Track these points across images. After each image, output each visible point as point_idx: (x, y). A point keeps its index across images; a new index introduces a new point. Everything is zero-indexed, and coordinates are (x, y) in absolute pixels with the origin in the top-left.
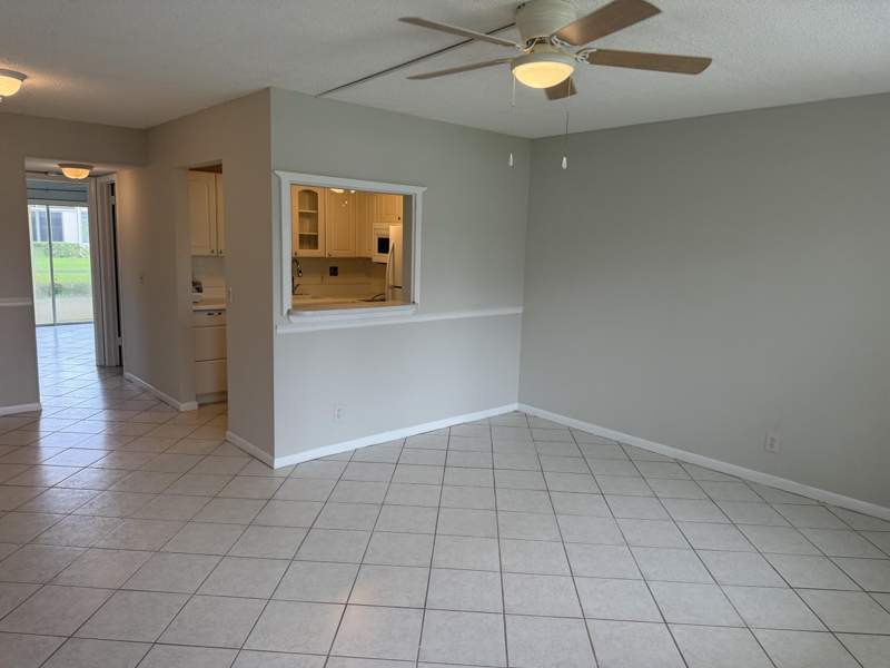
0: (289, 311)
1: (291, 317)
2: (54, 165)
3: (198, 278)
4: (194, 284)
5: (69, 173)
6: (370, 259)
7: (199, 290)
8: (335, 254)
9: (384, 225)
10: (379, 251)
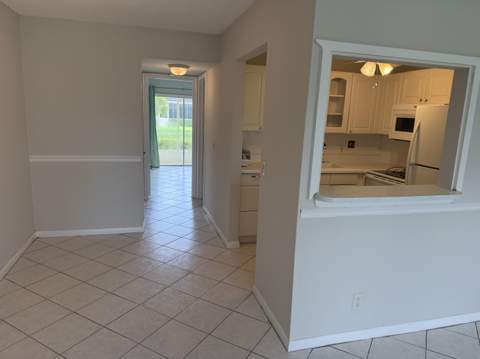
0: (315, 196)
1: (317, 202)
2: (164, 66)
3: (248, 148)
4: (244, 152)
5: (174, 71)
6: (387, 136)
7: (248, 158)
8: (356, 131)
9: (411, 106)
10: (397, 129)
